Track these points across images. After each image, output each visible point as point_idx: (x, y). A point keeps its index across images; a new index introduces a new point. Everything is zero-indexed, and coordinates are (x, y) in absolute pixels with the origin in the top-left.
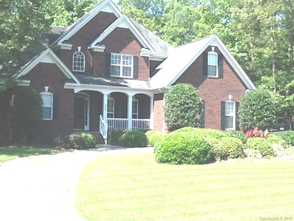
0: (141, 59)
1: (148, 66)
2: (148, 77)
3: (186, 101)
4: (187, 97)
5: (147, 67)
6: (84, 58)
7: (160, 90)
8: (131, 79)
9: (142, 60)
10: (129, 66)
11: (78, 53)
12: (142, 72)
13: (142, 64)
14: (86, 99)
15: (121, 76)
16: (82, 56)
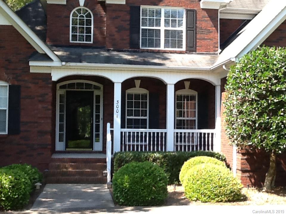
0: (202, 15)
1: (216, 27)
2: (218, 47)
3: (273, 87)
4: (276, 77)
5: (214, 28)
6: (92, 19)
7: (224, 67)
8: (181, 53)
9: (203, 17)
10: (177, 29)
11: (80, 9)
12: (204, 39)
13: (204, 23)
14: (96, 93)
15: (162, 48)
16: (89, 16)
